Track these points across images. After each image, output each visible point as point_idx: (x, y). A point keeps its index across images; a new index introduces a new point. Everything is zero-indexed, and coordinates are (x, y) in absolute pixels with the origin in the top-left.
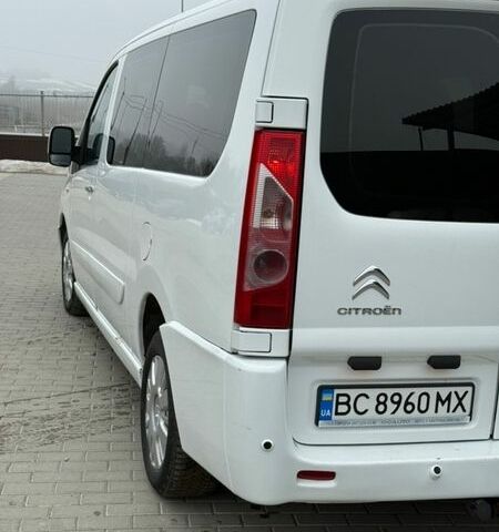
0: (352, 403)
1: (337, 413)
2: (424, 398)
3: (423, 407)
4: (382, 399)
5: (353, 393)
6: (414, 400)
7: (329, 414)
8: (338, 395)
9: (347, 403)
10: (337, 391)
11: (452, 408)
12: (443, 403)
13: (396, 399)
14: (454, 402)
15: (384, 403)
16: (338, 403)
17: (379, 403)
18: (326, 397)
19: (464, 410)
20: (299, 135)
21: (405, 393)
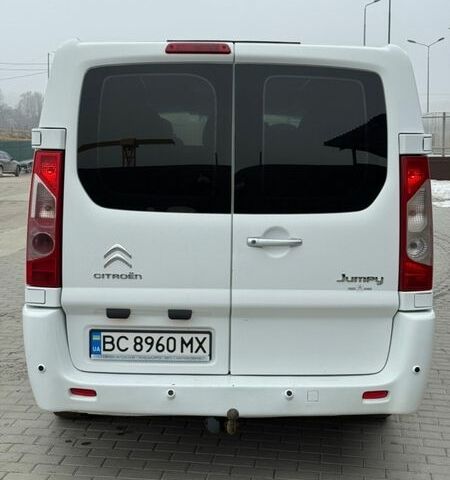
0: (115, 342)
1: (105, 350)
2: (171, 341)
3: (171, 348)
4: (138, 341)
5: (116, 336)
6: (163, 342)
7: (98, 349)
8: (105, 337)
9: (112, 343)
10: (103, 334)
11: (194, 350)
12: (187, 346)
13: (149, 341)
14: (196, 345)
15: (140, 344)
16: (105, 343)
17: (136, 344)
18: (95, 338)
19: (205, 352)
20: (59, 154)
21: (156, 337)
